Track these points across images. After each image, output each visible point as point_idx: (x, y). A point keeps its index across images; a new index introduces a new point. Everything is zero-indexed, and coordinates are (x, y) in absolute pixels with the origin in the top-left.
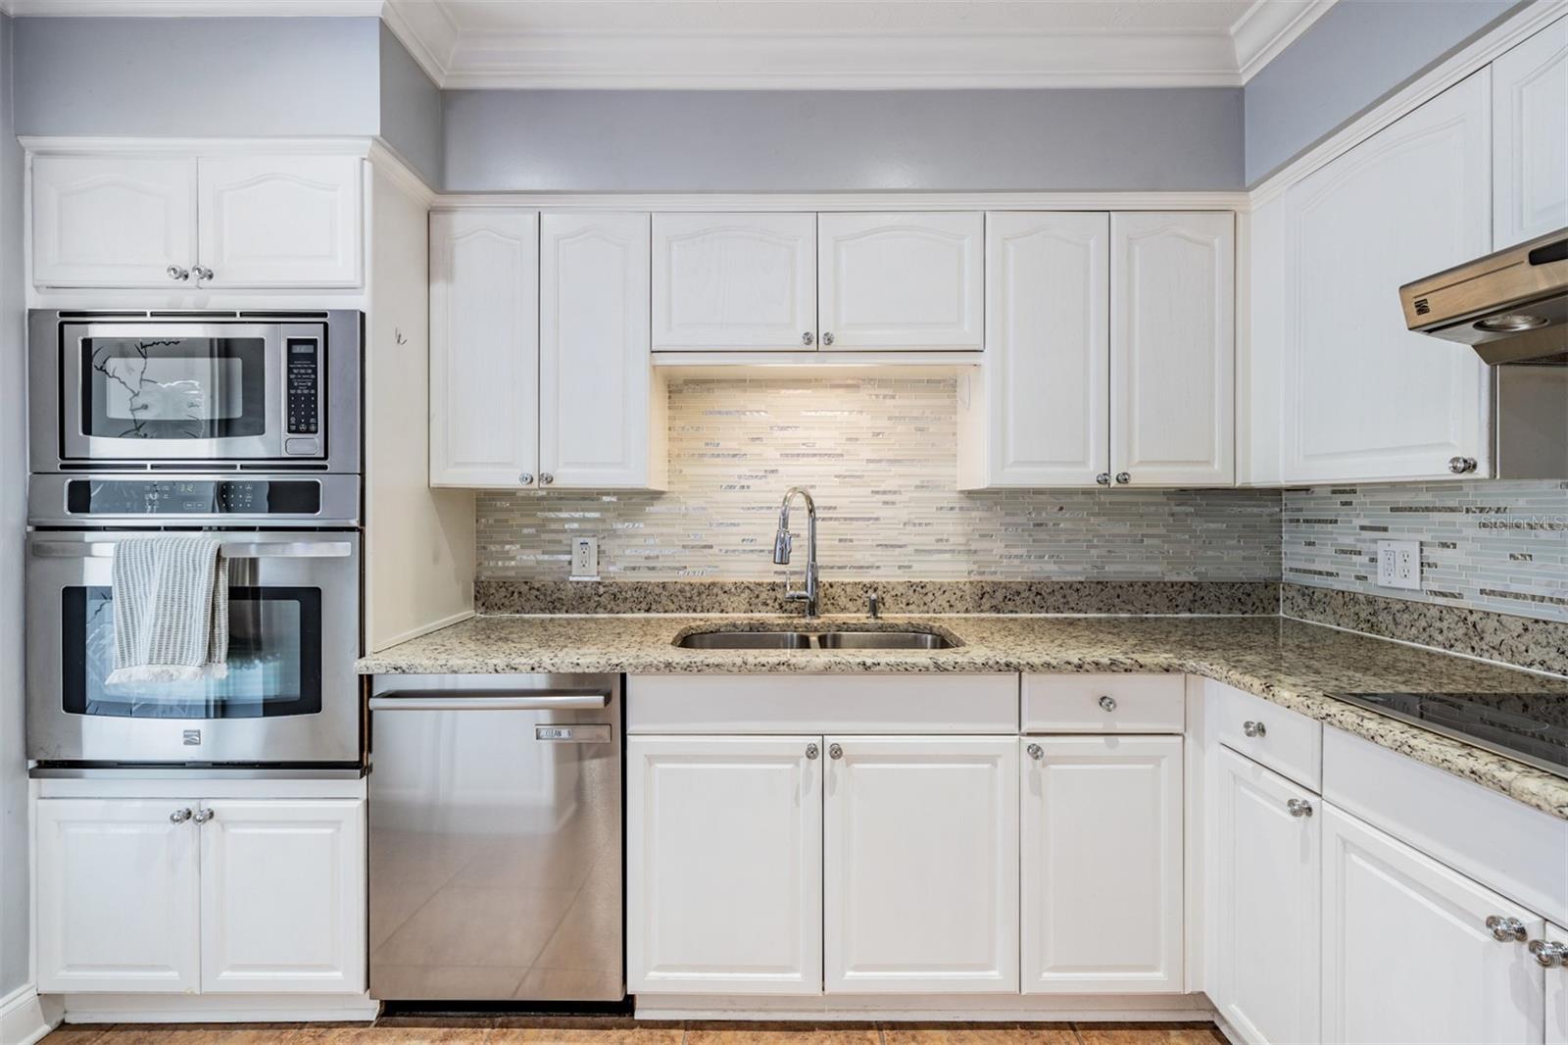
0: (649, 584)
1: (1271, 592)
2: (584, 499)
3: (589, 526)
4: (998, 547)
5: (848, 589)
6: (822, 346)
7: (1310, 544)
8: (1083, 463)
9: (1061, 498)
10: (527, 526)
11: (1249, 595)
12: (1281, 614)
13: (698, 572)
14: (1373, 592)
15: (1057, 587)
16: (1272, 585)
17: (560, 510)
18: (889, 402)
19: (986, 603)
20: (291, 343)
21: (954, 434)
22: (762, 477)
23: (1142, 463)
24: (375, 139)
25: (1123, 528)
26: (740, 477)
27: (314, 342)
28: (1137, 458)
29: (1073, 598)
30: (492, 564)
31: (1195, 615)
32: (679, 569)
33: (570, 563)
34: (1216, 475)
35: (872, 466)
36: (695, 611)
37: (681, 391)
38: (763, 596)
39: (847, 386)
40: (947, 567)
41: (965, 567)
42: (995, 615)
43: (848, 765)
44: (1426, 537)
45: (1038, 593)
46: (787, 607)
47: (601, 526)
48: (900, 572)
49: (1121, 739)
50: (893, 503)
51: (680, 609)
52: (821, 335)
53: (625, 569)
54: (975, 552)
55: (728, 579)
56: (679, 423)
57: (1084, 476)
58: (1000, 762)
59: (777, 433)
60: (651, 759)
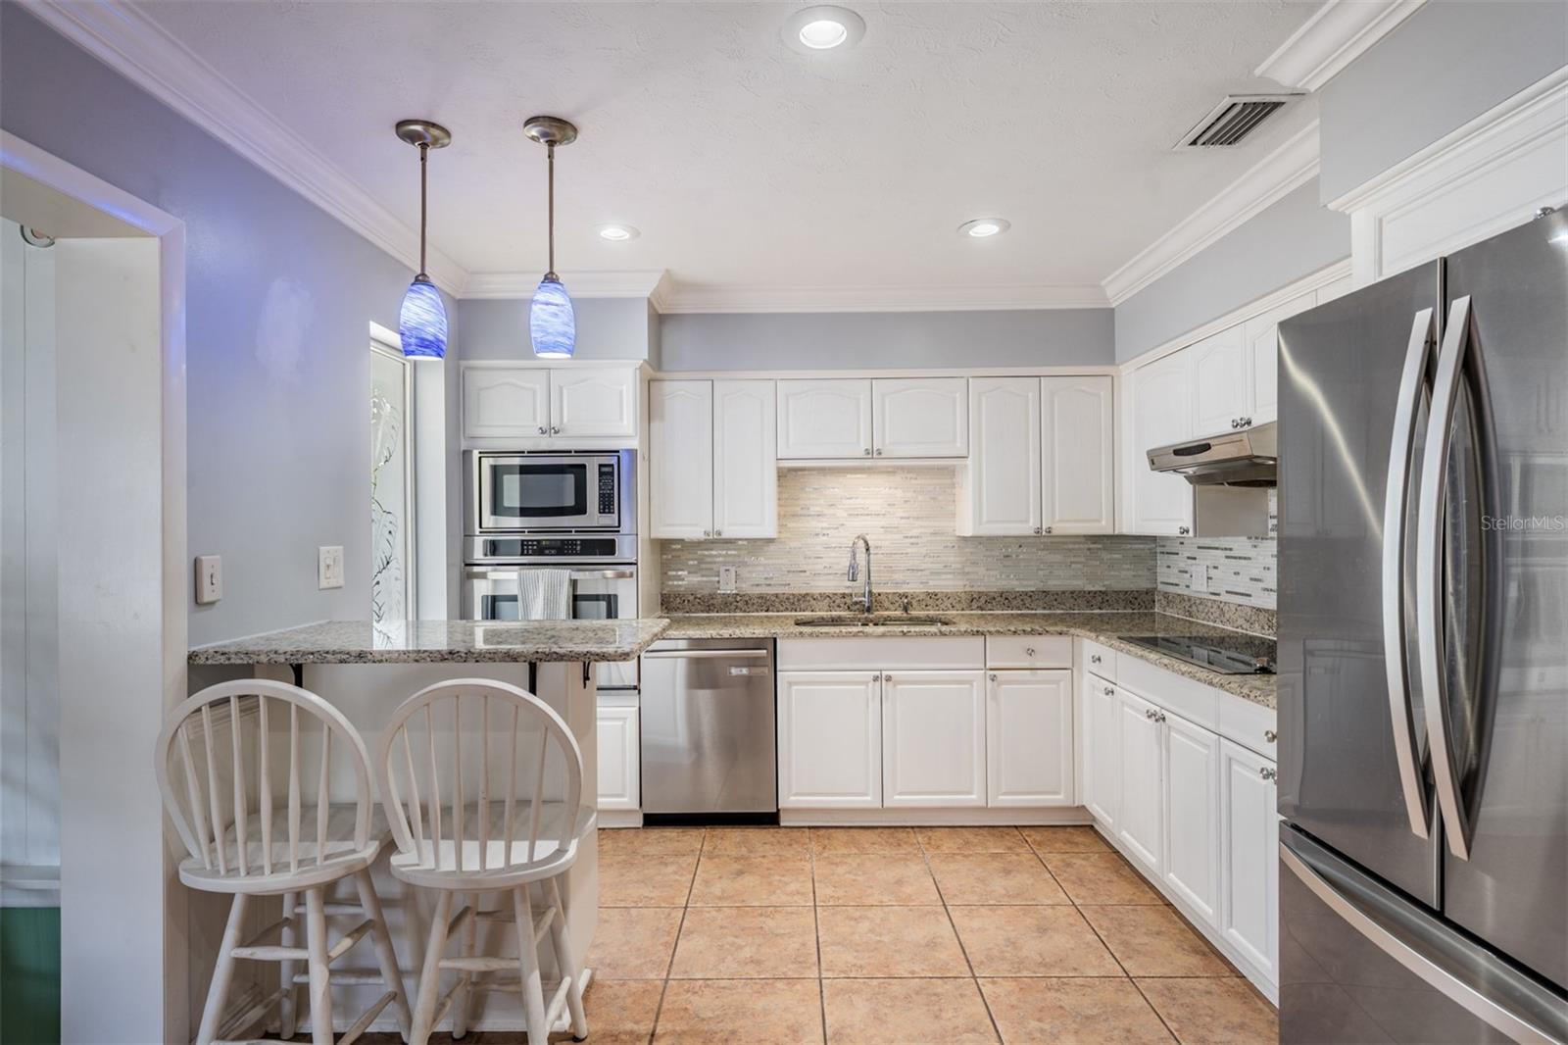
0: (768, 594)
1: (1149, 597)
2: (727, 543)
3: (728, 559)
4: (982, 571)
5: (890, 596)
6: (875, 456)
7: (1169, 567)
8: (1027, 521)
9: (1020, 541)
10: (692, 560)
11: (1136, 599)
12: (1156, 610)
13: (798, 587)
14: (1192, 594)
15: (1018, 595)
16: (1150, 593)
17: (712, 550)
18: (913, 482)
19: (975, 605)
20: (600, 466)
21: (954, 501)
22: (837, 528)
23: (1060, 521)
24: (645, 360)
25: (1058, 558)
26: (822, 528)
27: (612, 465)
28: (1057, 518)
29: (1028, 601)
30: (670, 583)
31: (1104, 611)
32: (785, 585)
33: (719, 582)
34: (1103, 527)
35: (903, 521)
36: (796, 611)
37: (786, 476)
38: (837, 601)
39: (889, 472)
40: (951, 583)
41: (961, 583)
42: (980, 612)
43: (895, 686)
44: (1209, 563)
45: (1006, 599)
46: (852, 608)
47: (737, 560)
48: (921, 586)
49: (1039, 672)
50: (917, 544)
51: (787, 610)
52: (875, 449)
53: (753, 585)
54: (968, 573)
55: (816, 591)
56: (786, 496)
57: (1027, 528)
58: (975, 684)
59: (844, 501)
60: (790, 684)
